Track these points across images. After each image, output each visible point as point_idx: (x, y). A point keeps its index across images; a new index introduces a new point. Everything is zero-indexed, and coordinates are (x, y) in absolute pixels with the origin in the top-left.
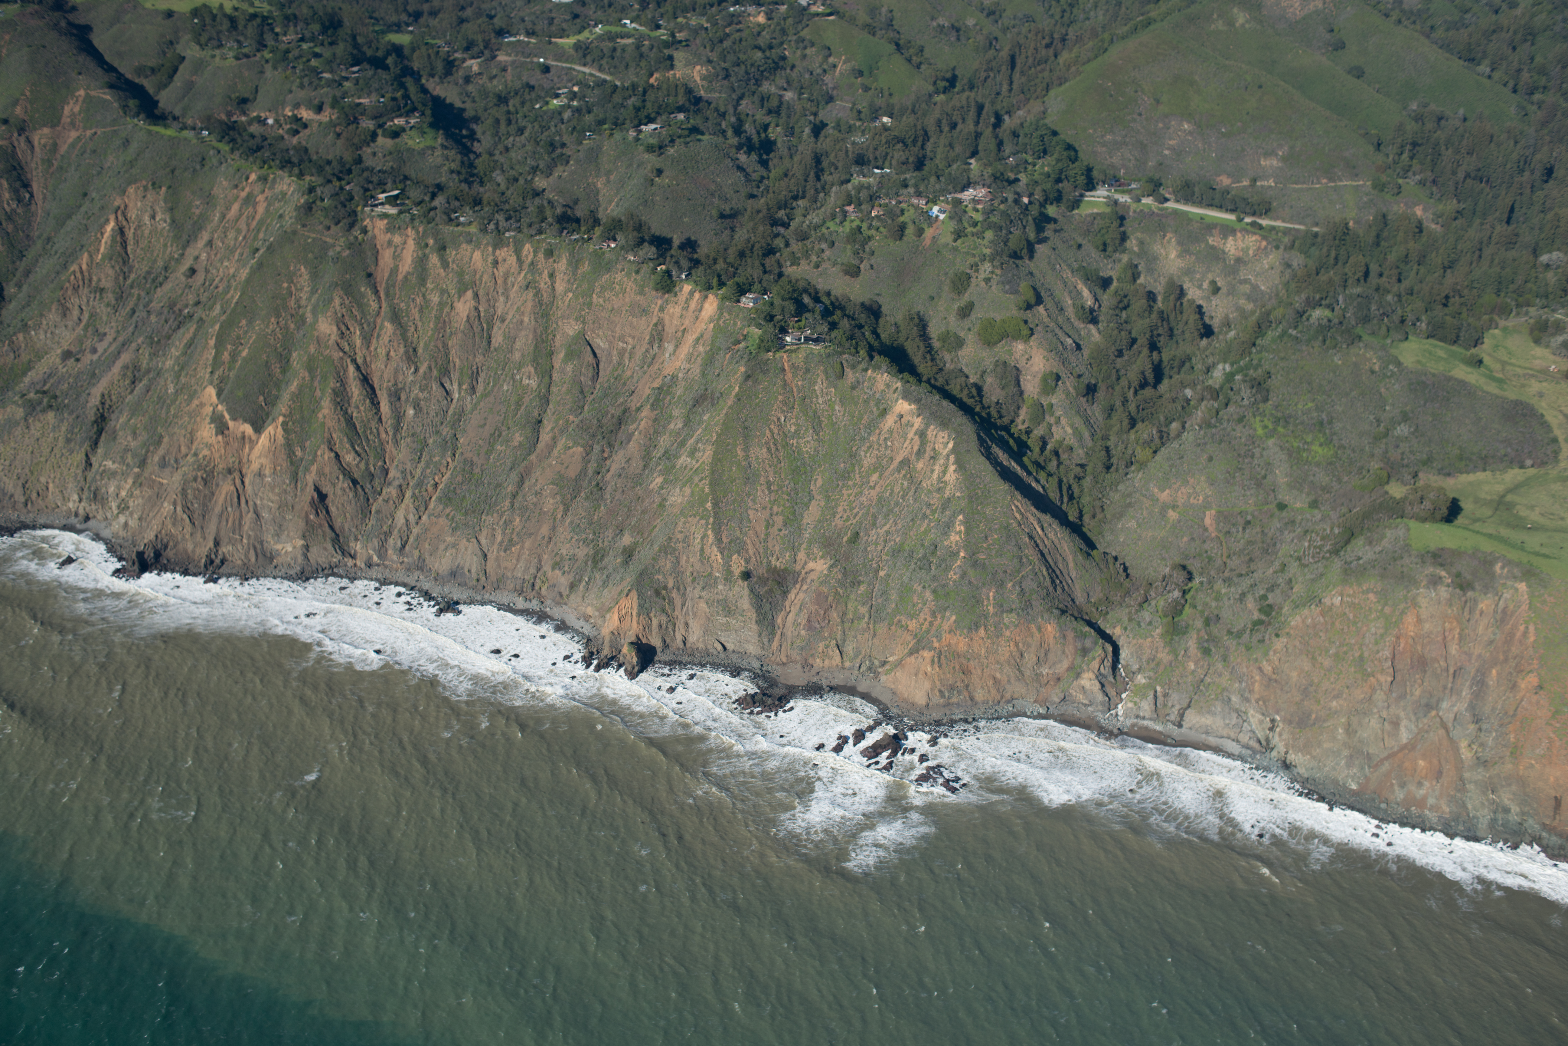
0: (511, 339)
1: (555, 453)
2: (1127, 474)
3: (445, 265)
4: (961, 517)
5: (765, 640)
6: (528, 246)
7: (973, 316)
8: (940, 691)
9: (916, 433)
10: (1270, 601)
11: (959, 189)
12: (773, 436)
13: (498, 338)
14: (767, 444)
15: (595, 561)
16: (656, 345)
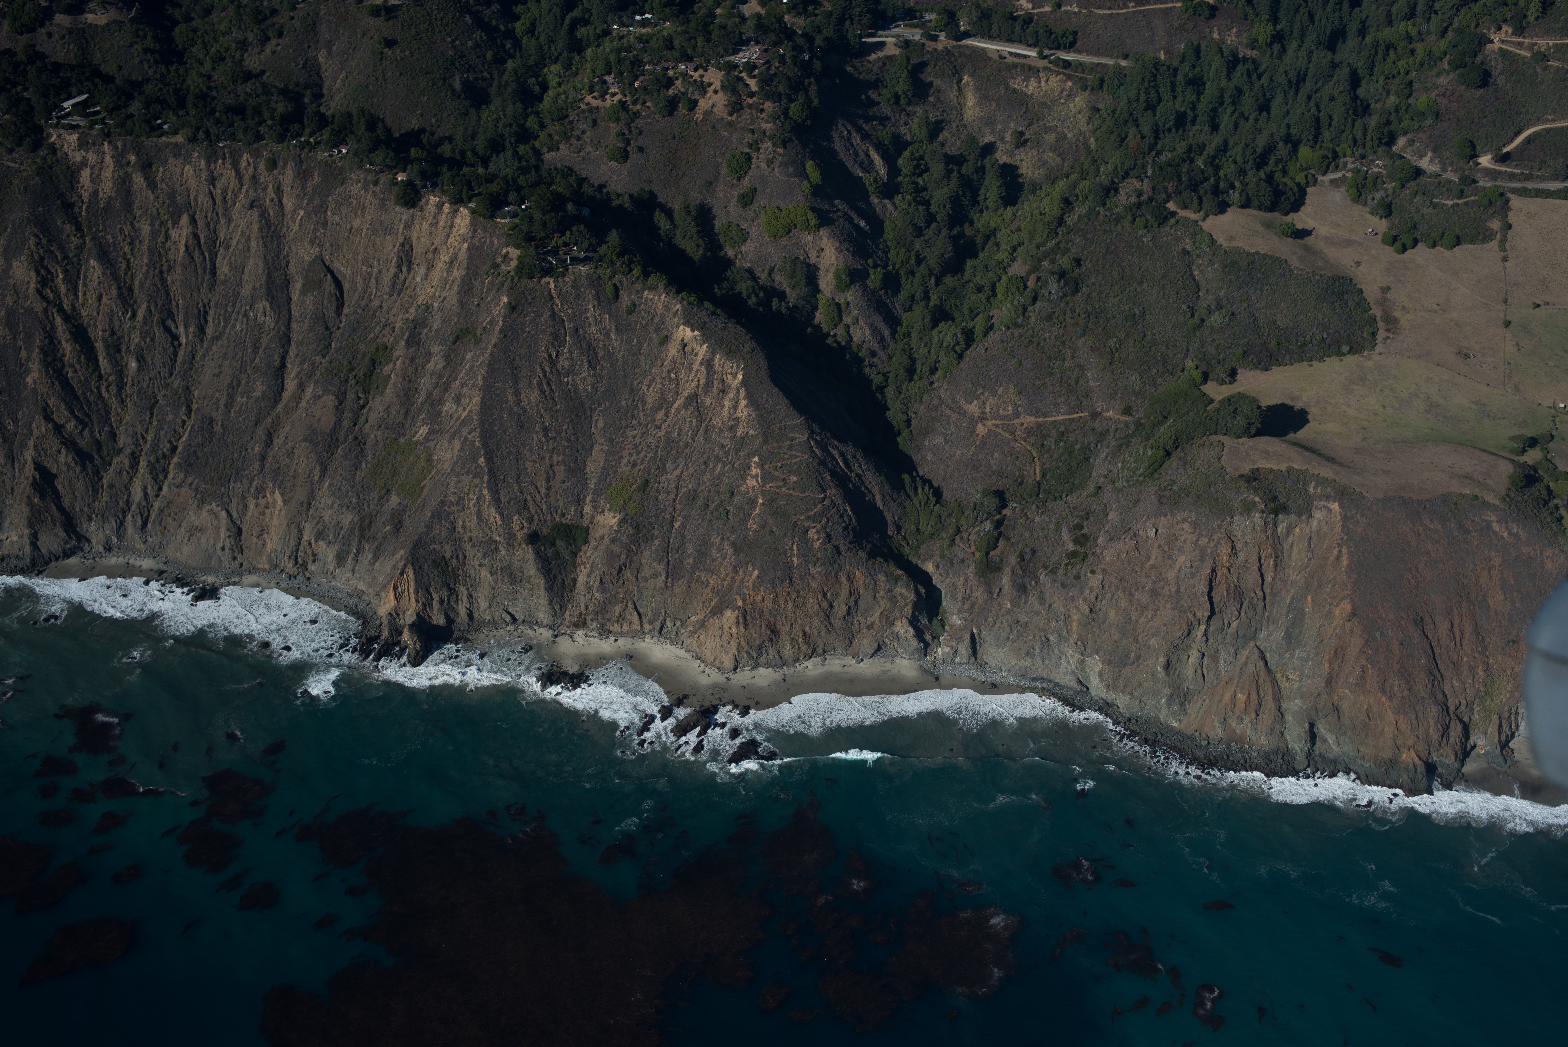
0: (239, 270)
1: (303, 404)
2: (932, 383)
3: (152, 185)
4: (756, 459)
5: (557, 608)
6: (245, 156)
7: (755, 205)
8: (748, 653)
9: (701, 364)
10: (1085, 530)
11: (731, 52)
12: (545, 375)
13: (223, 269)
14: (540, 384)
15: (362, 529)
16: (404, 269)
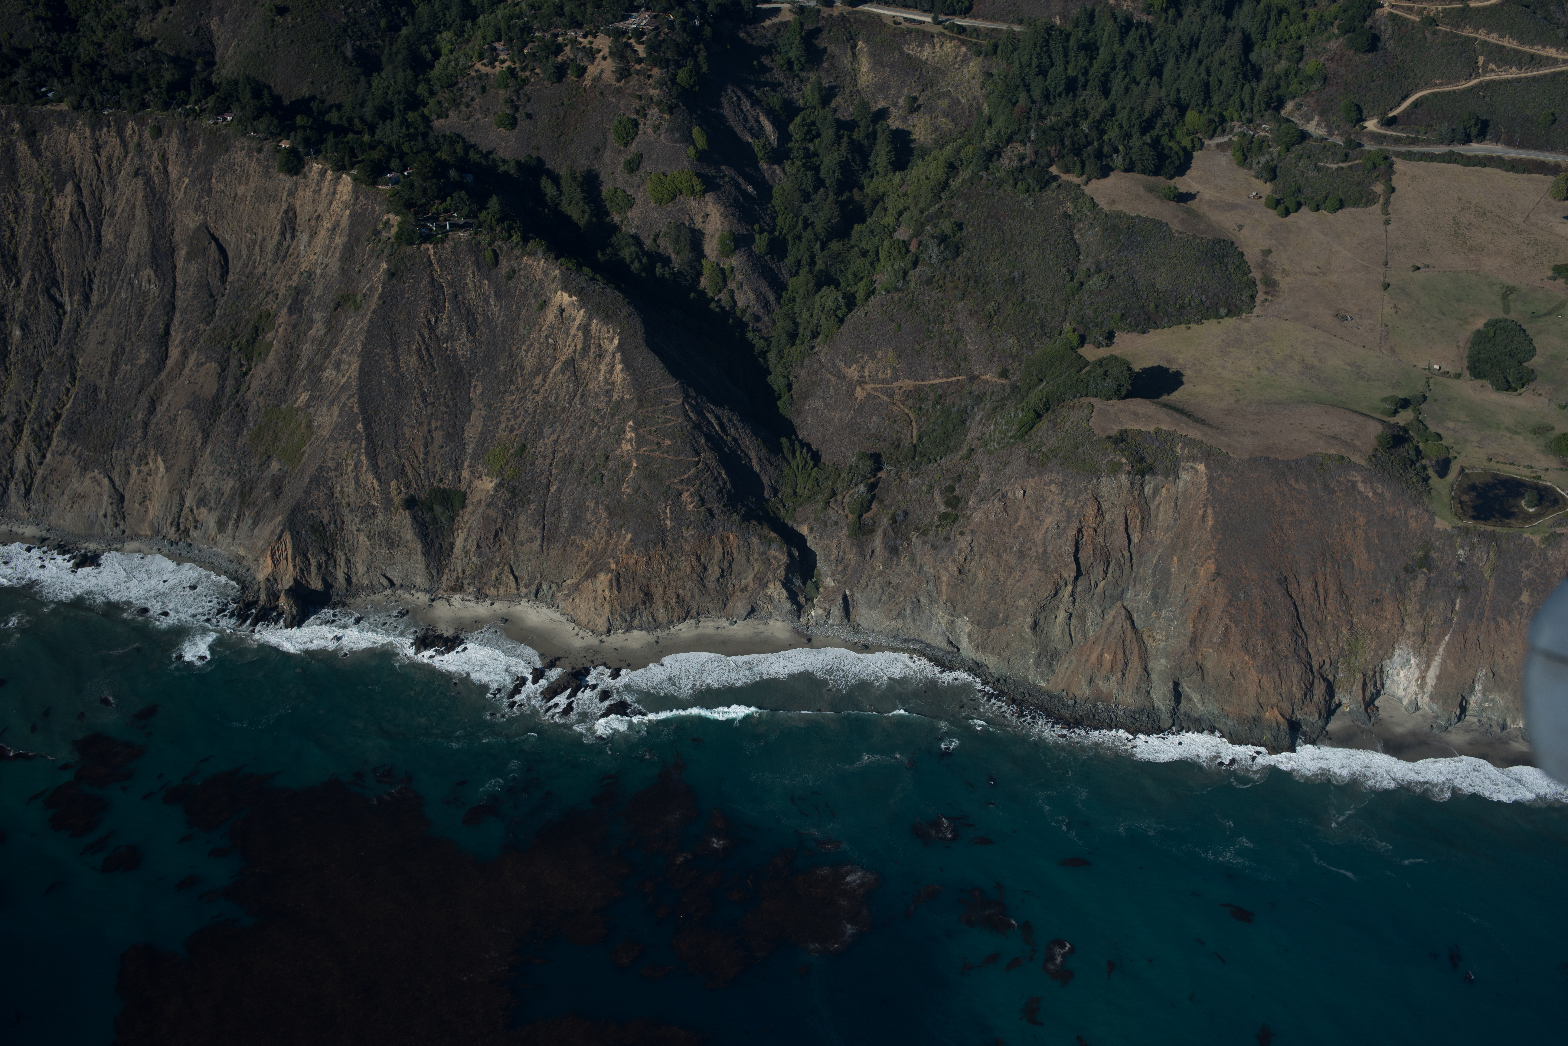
0: (124, 238)
1: (186, 371)
2: (813, 347)
3: (36, 153)
4: (631, 423)
5: (434, 572)
6: (130, 124)
7: (642, 171)
8: (621, 616)
9: (578, 329)
10: (957, 492)
11: (620, 18)
12: (424, 341)
13: (108, 237)
14: (418, 350)
15: (242, 495)
16: (288, 236)
